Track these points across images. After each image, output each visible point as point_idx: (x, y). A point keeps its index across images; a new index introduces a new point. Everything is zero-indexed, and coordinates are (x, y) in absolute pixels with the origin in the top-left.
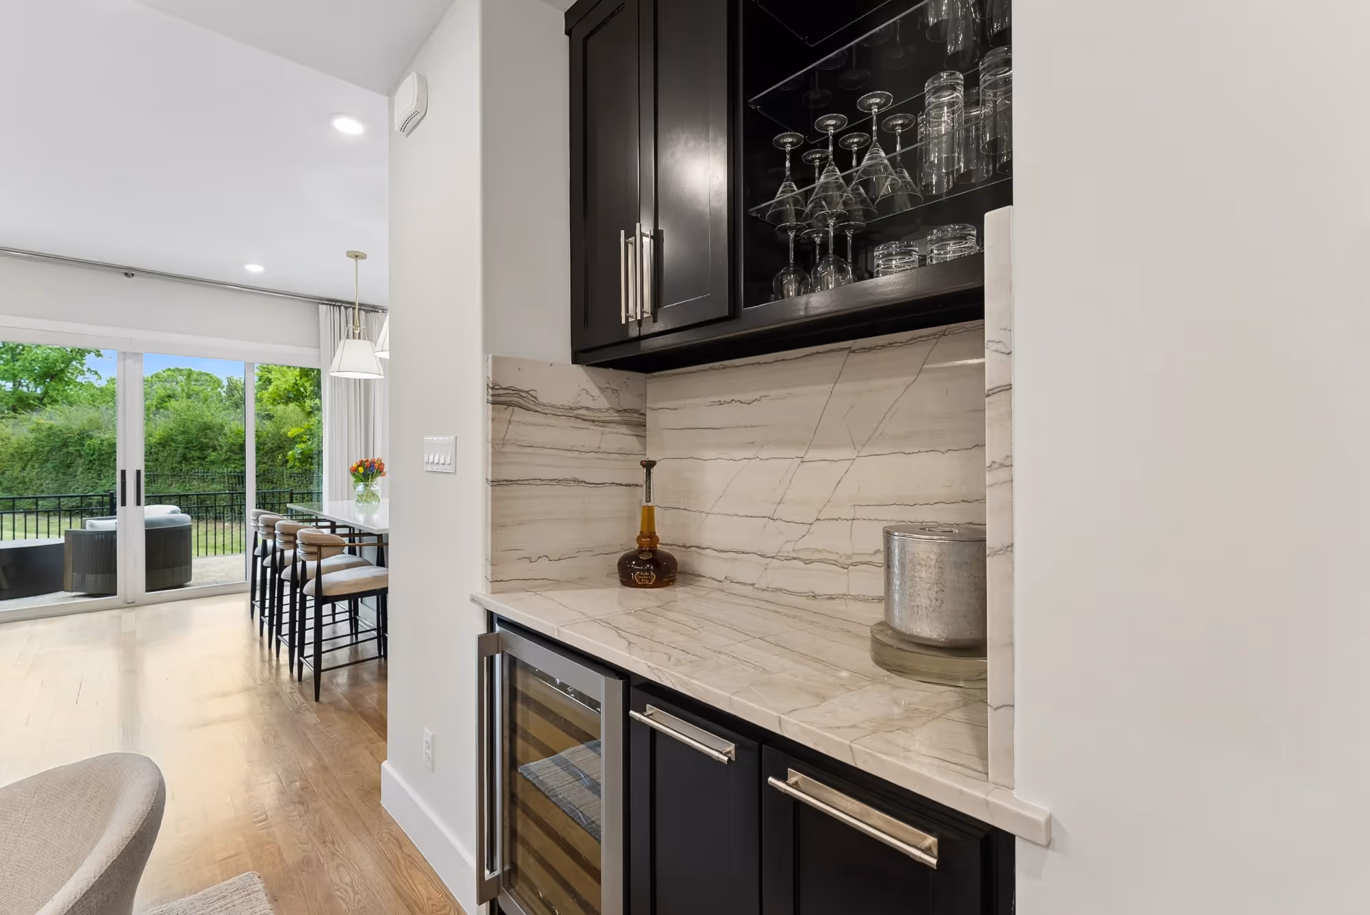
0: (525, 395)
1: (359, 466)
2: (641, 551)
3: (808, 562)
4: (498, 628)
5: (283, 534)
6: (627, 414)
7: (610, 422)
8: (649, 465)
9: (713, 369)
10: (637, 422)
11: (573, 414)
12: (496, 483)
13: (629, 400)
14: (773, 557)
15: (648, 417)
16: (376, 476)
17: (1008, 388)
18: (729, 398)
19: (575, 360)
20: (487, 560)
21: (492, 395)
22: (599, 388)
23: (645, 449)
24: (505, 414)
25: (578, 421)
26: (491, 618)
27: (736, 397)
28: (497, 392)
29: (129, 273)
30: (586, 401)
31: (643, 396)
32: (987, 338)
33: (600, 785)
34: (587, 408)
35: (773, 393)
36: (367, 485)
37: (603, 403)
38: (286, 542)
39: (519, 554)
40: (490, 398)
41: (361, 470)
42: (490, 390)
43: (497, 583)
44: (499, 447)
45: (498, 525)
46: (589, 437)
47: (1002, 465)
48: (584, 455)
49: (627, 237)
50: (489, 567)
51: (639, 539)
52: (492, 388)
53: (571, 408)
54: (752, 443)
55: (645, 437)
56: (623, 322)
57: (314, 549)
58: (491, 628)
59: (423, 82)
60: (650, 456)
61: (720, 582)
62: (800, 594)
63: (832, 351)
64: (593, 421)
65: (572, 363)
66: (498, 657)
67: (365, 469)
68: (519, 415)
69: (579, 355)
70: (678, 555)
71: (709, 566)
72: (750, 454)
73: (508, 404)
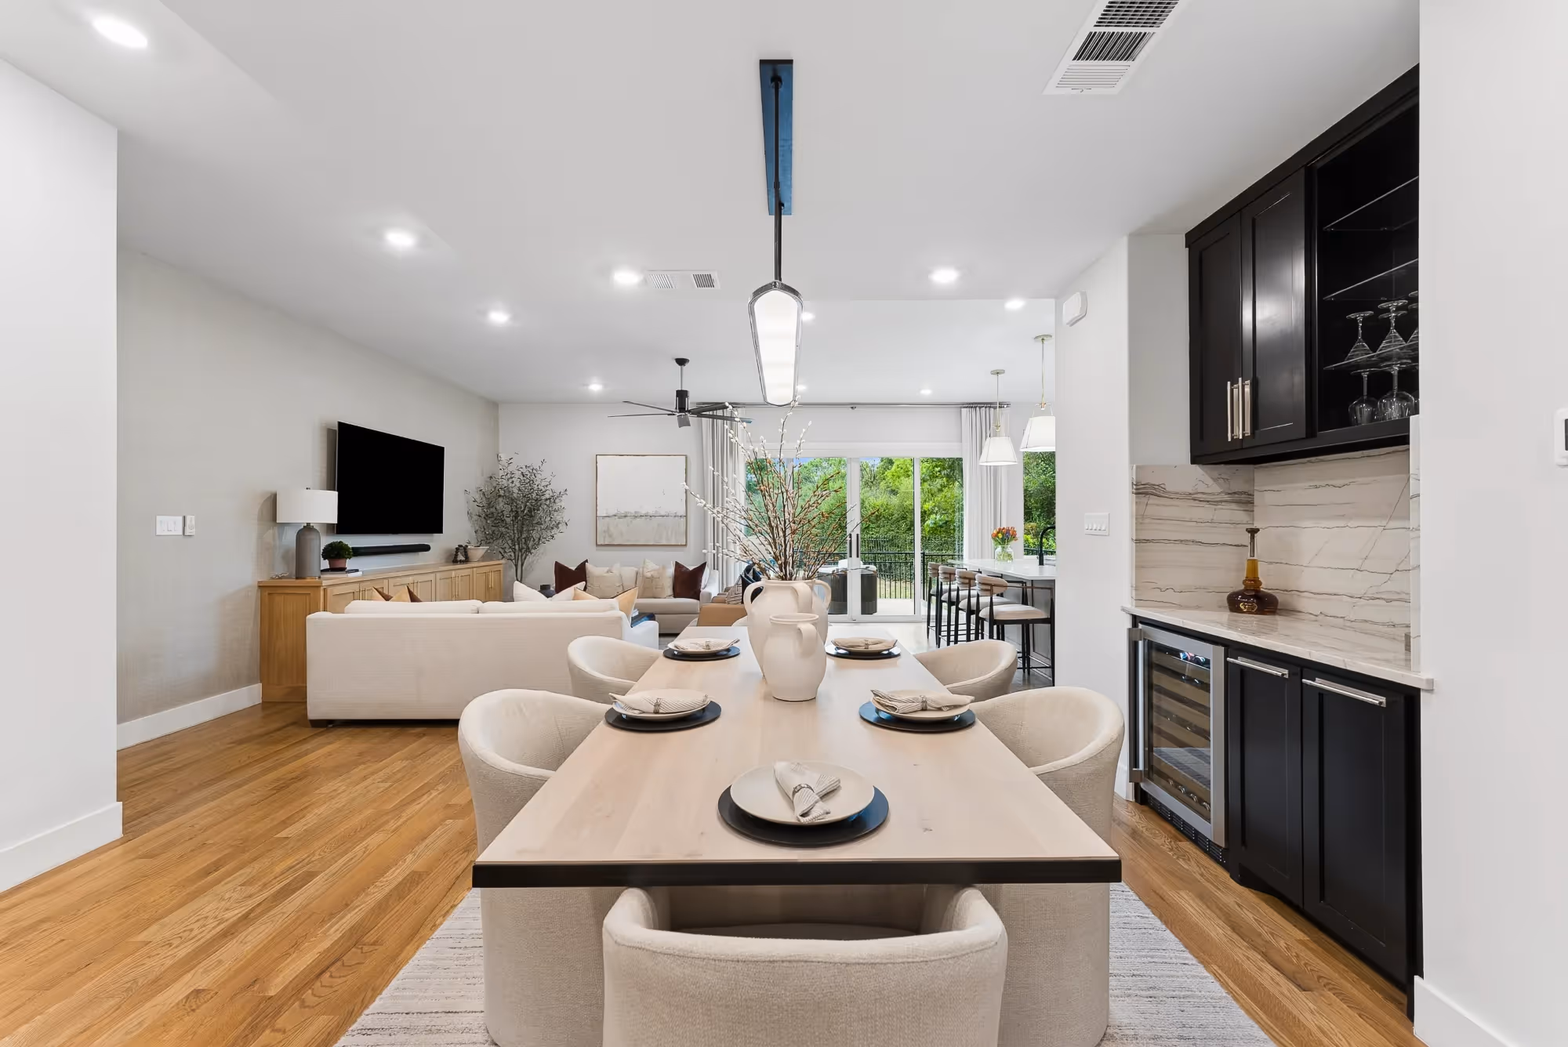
0: (1157, 487)
1: (998, 533)
2: (1246, 590)
3: (1389, 601)
4: (1140, 626)
5: (960, 577)
6: (1237, 495)
7: (1221, 501)
8: (1253, 532)
9: (1309, 462)
10: (1246, 501)
11: (1192, 497)
12: (1138, 541)
13: (1238, 485)
14: (1360, 598)
15: (1255, 497)
16: (1011, 540)
17: (1418, 495)
18: (1323, 483)
19: (1193, 462)
20: (1132, 587)
21: (1136, 489)
22: (1212, 478)
23: (1253, 520)
24: (1144, 499)
25: (1197, 502)
26: (1136, 620)
27: (1330, 483)
28: (1138, 487)
29: (853, 406)
30: (1202, 488)
31: (1252, 481)
32: (1411, 472)
33: (1210, 757)
34: (1203, 493)
35: (1360, 480)
36: (1004, 547)
37: (1216, 489)
38: (963, 583)
39: (1154, 585)
40: (1134, 491)
41: (1000, 536)
42: (1135, 487)
43: (1139, 600)
44: (1140, 519)
45: (1140, 566)
46: (1204, 512)
47: (1416, 530)
48: (1200, 524)
49: (1232, 385)
50: (1134, 592)
51: (1244, 582)
52: (1136, 485)
53: (1190, 494)
54: (1343, 516)
55: (1253, 511)
56: (1230, 440)
57: (989, 588)
58: (1135, 625)
59: (1084, 295)
60: (1256, 525)
61: (1316, 616)
62: (1383, 624)
63: (1394, 452)
64: (1208, 502)
65: (1192, 463)
66: (1141, 643)
67: (1003, 535)
68: (1153, 500)
69: (1195, 459)
70: (1280, 597)
71: (1305, 604)
72: (1342, 523)
73: (1146, 494)
